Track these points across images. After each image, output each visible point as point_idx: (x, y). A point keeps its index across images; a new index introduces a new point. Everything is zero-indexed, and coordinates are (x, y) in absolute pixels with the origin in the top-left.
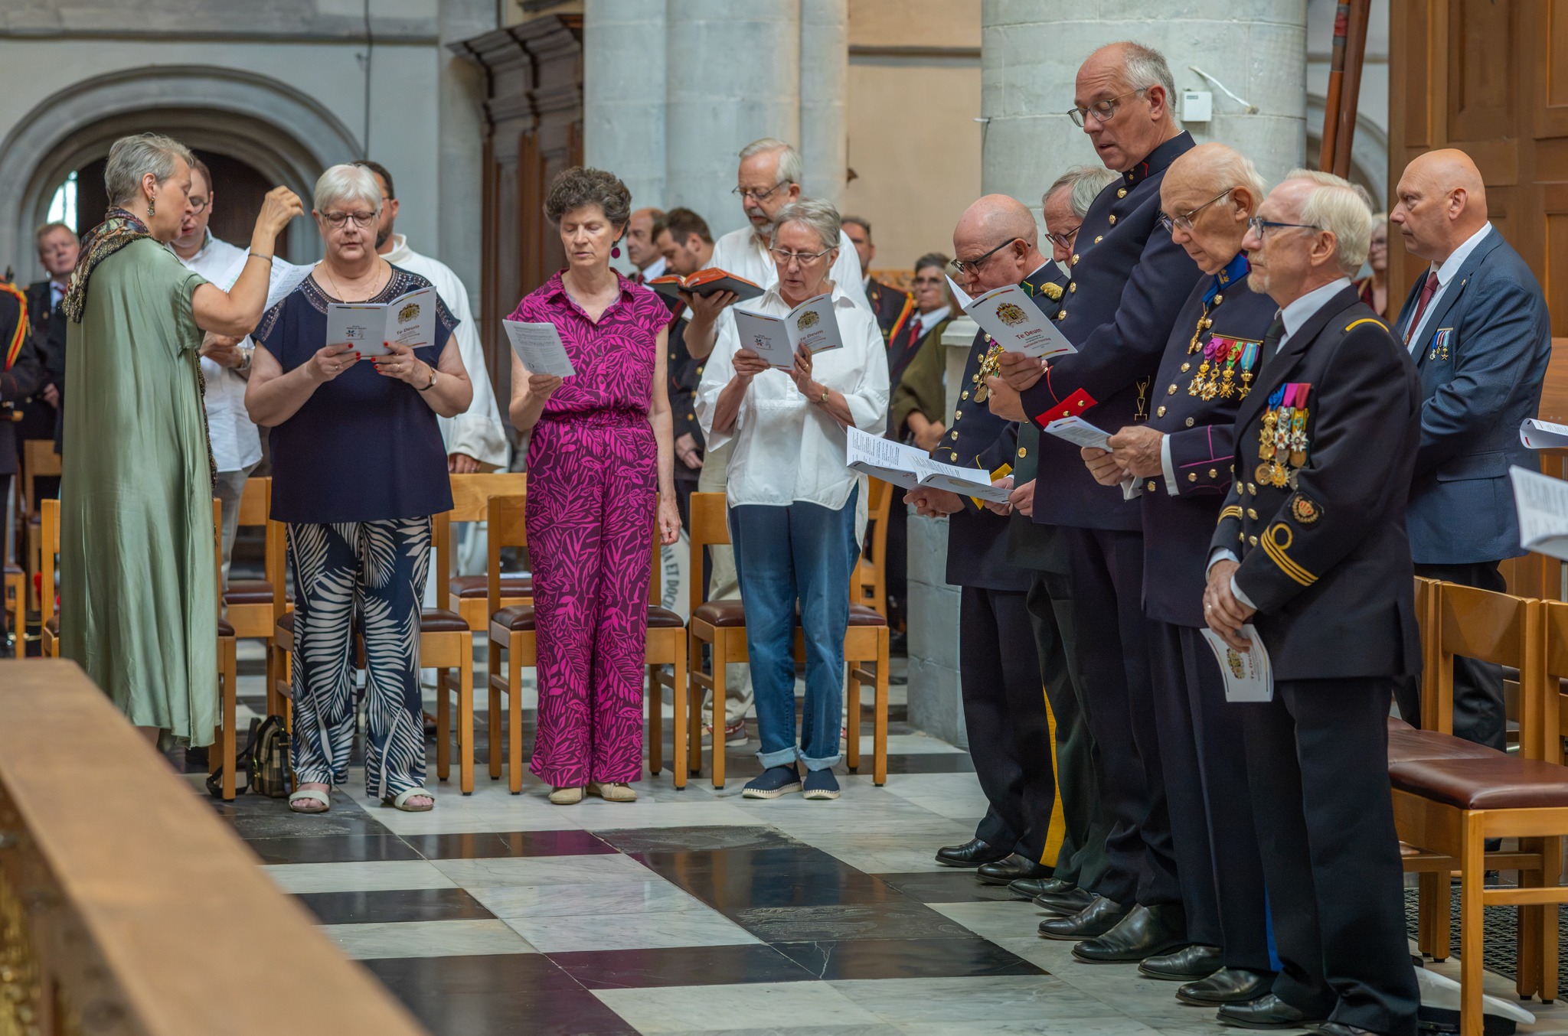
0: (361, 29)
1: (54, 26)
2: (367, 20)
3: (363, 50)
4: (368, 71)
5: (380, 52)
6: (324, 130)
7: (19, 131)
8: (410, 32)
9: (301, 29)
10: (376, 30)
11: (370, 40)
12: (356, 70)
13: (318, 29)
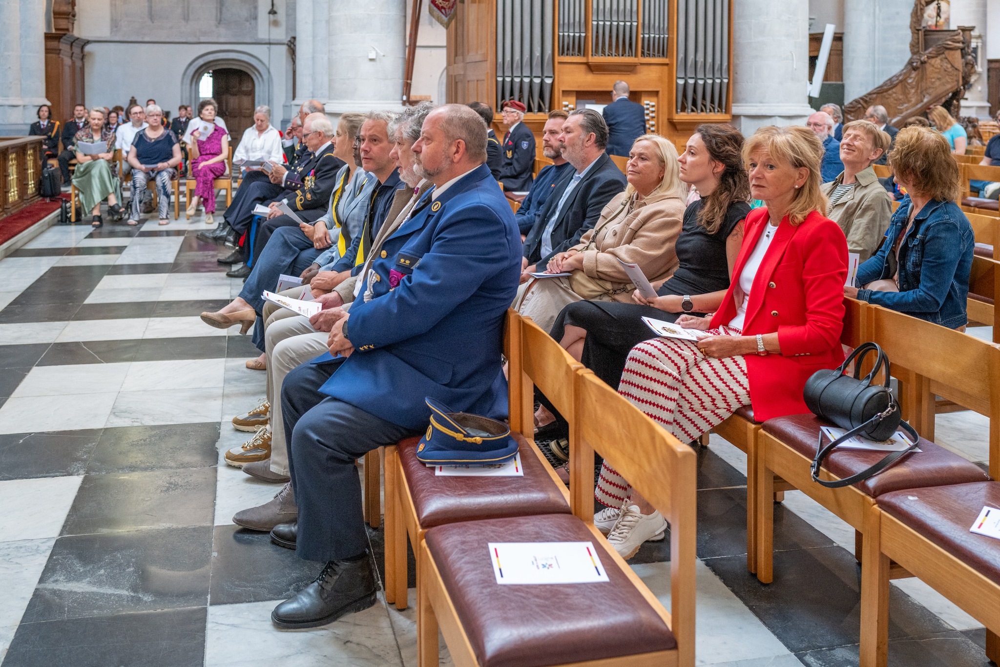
0: (268, 41)
1: (198, 41)
2: (269, 39)
3: (268, 46)
4: (269, 51)
5: (273, 47)
6: (260, 63)
7: (190, 64)
8: (279, 42)
9: (254, 41)
10: (271, 41)
11: (270, 44)
12: (267, 50)
13: (258, 41)
